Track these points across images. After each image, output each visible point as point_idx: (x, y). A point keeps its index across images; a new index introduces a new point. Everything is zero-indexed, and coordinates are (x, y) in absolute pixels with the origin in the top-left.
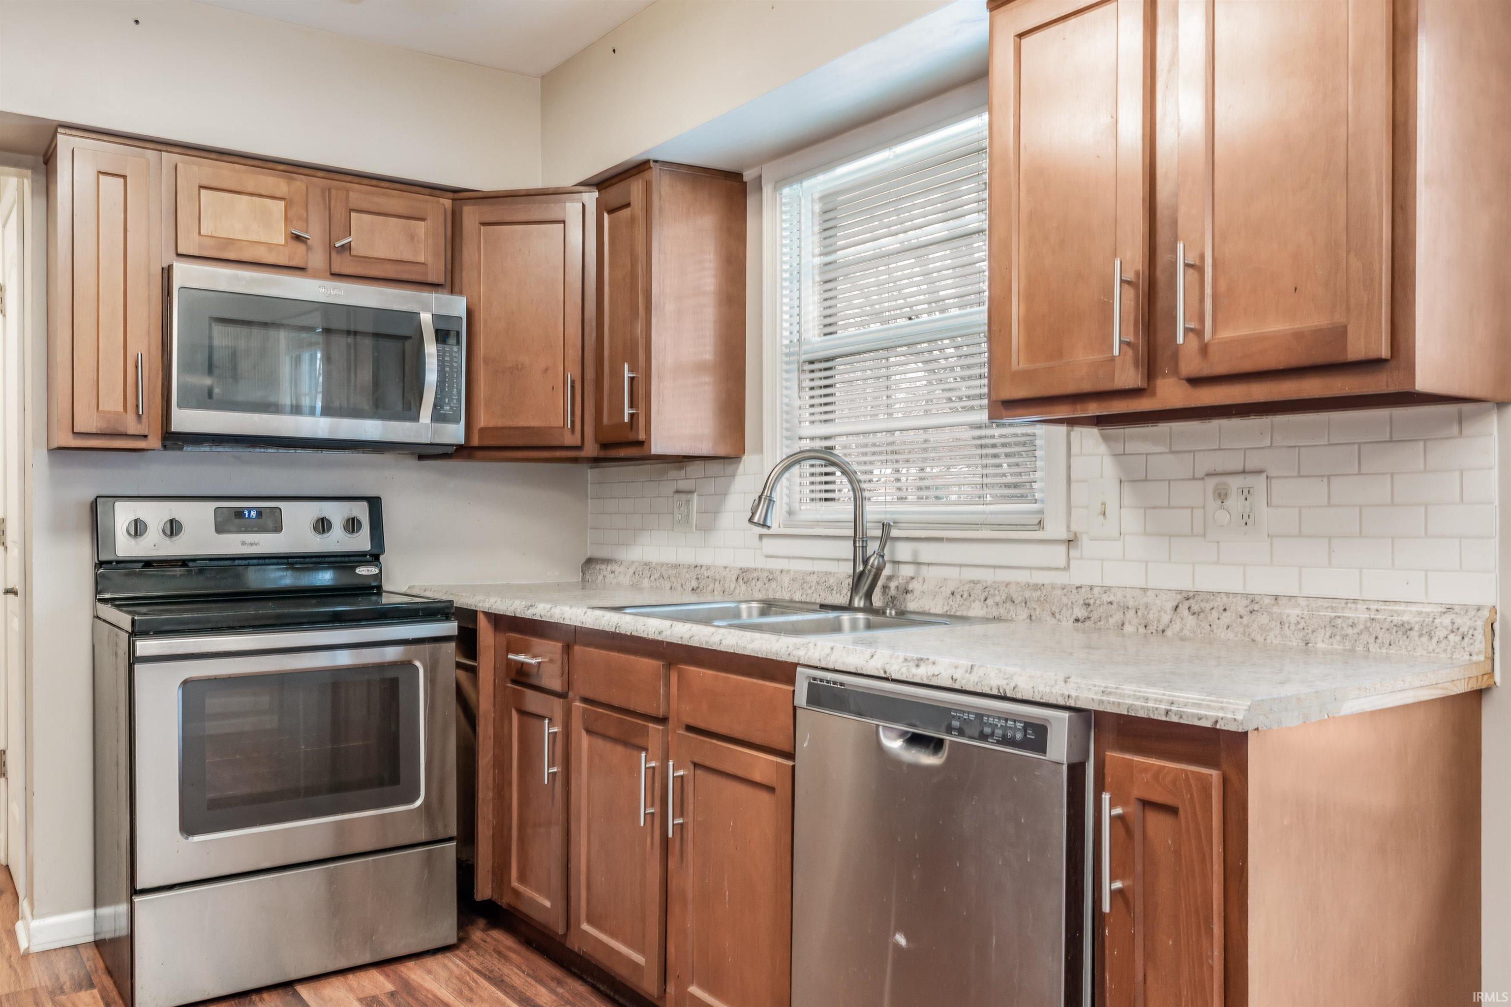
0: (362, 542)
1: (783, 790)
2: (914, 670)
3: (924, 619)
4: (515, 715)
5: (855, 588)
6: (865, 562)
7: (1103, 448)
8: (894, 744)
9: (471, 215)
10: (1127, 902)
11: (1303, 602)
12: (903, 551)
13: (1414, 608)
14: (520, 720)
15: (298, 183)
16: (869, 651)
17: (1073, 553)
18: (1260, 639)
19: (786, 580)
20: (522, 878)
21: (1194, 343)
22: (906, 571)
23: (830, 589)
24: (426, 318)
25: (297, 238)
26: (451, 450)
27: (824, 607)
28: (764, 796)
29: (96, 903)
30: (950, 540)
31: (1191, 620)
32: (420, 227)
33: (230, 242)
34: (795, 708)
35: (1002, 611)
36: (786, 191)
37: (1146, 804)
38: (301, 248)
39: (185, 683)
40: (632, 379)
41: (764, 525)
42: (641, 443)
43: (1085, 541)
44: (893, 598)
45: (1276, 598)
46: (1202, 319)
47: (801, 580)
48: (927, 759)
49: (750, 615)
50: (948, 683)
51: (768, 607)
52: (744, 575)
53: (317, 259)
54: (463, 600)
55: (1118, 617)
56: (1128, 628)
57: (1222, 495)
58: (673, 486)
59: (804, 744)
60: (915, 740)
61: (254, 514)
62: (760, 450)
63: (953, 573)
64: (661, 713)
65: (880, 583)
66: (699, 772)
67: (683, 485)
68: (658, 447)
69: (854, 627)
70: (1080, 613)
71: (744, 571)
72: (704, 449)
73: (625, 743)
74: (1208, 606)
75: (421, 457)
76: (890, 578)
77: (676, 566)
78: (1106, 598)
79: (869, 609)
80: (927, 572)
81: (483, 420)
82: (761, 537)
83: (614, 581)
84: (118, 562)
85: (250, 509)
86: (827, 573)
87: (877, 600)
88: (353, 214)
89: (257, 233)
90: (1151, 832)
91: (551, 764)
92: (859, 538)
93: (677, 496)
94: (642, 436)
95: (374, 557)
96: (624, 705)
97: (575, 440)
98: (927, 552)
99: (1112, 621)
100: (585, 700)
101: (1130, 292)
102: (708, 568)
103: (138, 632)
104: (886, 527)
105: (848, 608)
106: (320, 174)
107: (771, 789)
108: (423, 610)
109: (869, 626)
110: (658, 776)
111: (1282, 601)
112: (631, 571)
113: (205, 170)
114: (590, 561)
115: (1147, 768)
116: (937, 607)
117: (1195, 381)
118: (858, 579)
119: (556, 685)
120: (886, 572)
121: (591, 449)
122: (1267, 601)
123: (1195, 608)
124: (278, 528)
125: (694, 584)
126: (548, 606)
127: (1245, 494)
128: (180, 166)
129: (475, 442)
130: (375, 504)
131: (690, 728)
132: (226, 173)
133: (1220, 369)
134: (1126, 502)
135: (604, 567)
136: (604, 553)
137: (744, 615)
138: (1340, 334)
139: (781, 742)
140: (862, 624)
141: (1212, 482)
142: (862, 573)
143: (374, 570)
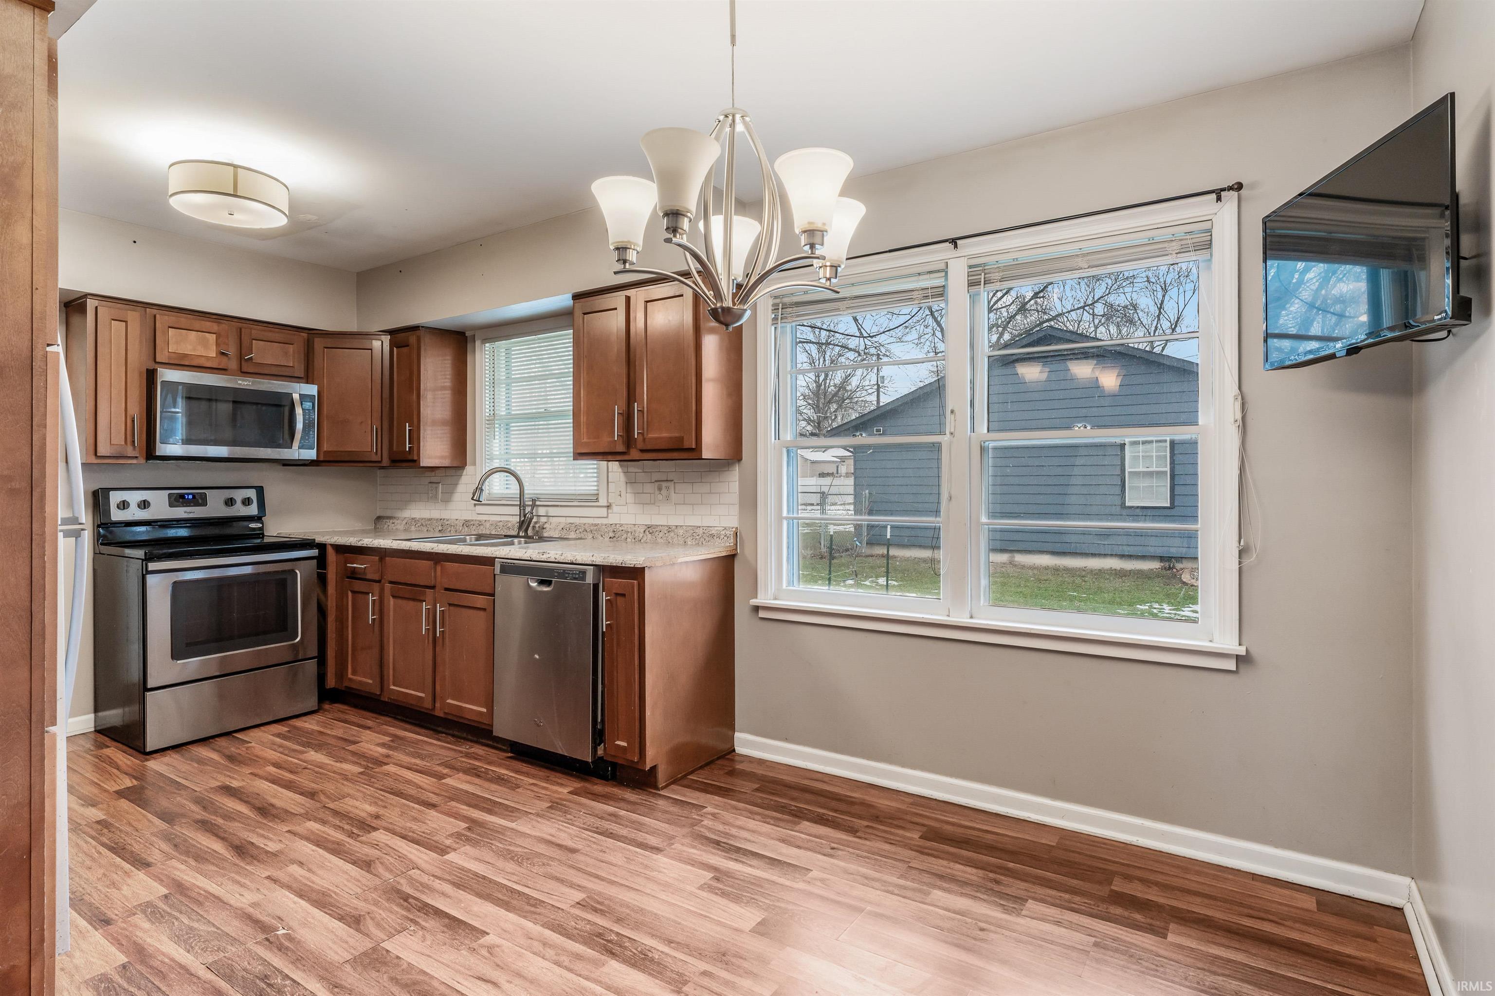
0: (253, 510)
1: (490, 610)
2: (542, 556)
3: (550, 539)
4: (350, 594)
5: (520, 528)
6: (525, 516)
7: (620, 470)
8: (534, 584)
9: (318, 343)
10: (611, 628)
11: (684, 527)
12: (542, 511)
13: (716, 529)
14: (352, 596)
15: (224, 325)
16: (525, 550)
17: (609, 511)
18: (671, 541)
19: (488, 525)
20: (354, 672)
21: (641, 437)
22: (543, 520)
23: (509, 528)
24: (296, 396)
25: (223, 354)
26: (307, 462)
27: (506, 536)
28: (482, 613)
29: (96, 710)
30: (561, 506)
31: (649, 536)
32: (291, 348)
33: (185, 356)
34: (495, 575)
35: (582, 535)
36: (487, 345)
37: (617, 594)
38: (225, 359)
39: (175, 583)
40: (410, 430)
41: (479, 501)
42: (415, 461)
43: (614, 505)
44: (538, 532)
45: (677, 526)
46: (643, 429)
47: (495, 525)
48: (546, 589)
49: (471, 541)
50: (554, 560)
51: (479, 537)
52: (467, 523)
53: (233, 365)
54: (319, 539)
55: (625, 536)
56: (629, 540)
57: (660, 489)
58: (428, 480)
59: (498, 589)
60: (542, 582)
61: (190, 497)
62: (474, 464)
63: (563, 520)
64: (432, 584)
65: (531, 525)
66: (452, 608)
67: (434, 479)
68: (425, 462)
69: (520, 543)
70: (611, 535)
71: (466, 521)
72: (446, 463)
73: (414, 600)
74: (655, 530)
75: (284, 465)
76: (536, 523)
77: (430, 520)
78: (621, 529)
79: (526, 536)
80: (552, 520)
81: (325, 447)
82: (475, 505)
83: (394, 528)
84: (111, 524)
85: (188, 494)
86: (507, 521)
87: (530, 532)
88: (254, 341)
89: (200, 351)
90: (618, 603)
91: (373, 615)
92: (522, 506)
93: (430, 485)
94: (415, 458)
95: (258, 519)
96: (414, 582)
97: (378, 458)
98: (552, 511)
99: (623, 537)
100: (391, 582)
101: (621, 418)
102: (448, 520)
103: (149, 558)
104: (534, 501)
105: (517, 536)
106: (235, 320)
107: (484, 610)
108: (300, 544)
109: (526, 543)
110: (432, 613)
111: (679, 528)
112: (404, 522)
113: (171, 318)
114: (379, 518)
115: (617, 583)
116: (556, 534)
117: (642, 451)
118: (521, 523)
119: (376, 577)
120: (534, 520)
121: (386, 462)
122: (674, 527)
123: (651, 531)
124: (204, 504)
125: (440, 528)
126: (371, 540)
127: (668, 488)
128: (158, 316)
129: (322, 459)
130: (260, 490)
131: (447, 589)
132: (183, 320)
133: (649, 447)
134: (629, 491)
135: (388, 521)
136: (388, 513)
137: (468, 541)
138: (681, 439)
139: (488, 590)
140: (523, 542)
141: (657, 484)
142: (523, 521)
143: (260, 525)
